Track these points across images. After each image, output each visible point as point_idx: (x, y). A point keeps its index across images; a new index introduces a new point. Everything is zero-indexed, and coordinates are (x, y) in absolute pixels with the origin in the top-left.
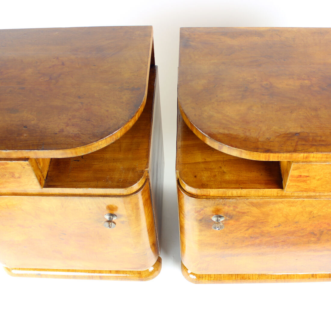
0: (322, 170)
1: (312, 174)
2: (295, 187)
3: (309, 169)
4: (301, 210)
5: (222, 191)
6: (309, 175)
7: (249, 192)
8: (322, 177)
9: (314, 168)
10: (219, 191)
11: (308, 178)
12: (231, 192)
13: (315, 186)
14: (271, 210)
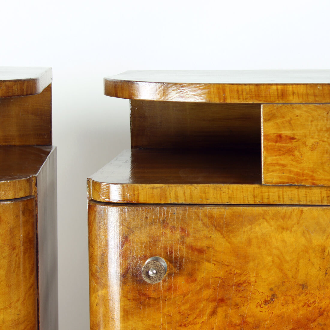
0: (312, 121)
1: (299, 132)
2: (278, 167)
3: (291, 119)
4: (303, 241)
5: (159, 189)
6: (294, 134)
7: (205, 193)
8: (318, 141)
9: (297, 116)
10: (153, 188)
11: (294, 144)
12: (173, 192)
13: (311, 166)
14: (249, 242)
